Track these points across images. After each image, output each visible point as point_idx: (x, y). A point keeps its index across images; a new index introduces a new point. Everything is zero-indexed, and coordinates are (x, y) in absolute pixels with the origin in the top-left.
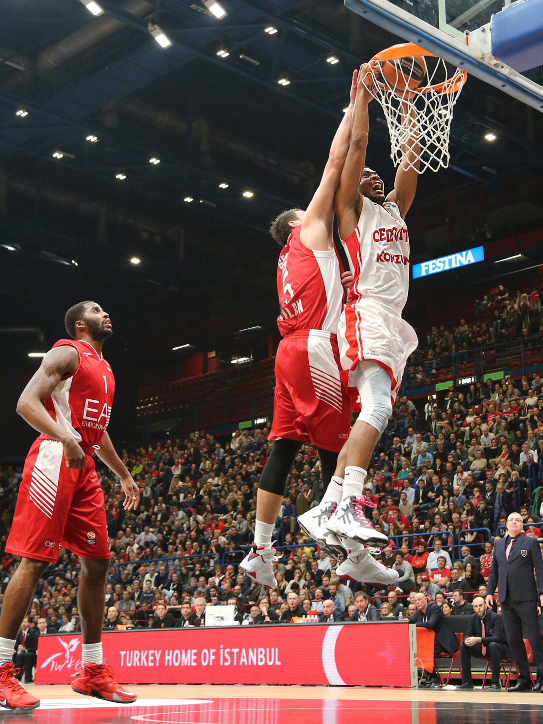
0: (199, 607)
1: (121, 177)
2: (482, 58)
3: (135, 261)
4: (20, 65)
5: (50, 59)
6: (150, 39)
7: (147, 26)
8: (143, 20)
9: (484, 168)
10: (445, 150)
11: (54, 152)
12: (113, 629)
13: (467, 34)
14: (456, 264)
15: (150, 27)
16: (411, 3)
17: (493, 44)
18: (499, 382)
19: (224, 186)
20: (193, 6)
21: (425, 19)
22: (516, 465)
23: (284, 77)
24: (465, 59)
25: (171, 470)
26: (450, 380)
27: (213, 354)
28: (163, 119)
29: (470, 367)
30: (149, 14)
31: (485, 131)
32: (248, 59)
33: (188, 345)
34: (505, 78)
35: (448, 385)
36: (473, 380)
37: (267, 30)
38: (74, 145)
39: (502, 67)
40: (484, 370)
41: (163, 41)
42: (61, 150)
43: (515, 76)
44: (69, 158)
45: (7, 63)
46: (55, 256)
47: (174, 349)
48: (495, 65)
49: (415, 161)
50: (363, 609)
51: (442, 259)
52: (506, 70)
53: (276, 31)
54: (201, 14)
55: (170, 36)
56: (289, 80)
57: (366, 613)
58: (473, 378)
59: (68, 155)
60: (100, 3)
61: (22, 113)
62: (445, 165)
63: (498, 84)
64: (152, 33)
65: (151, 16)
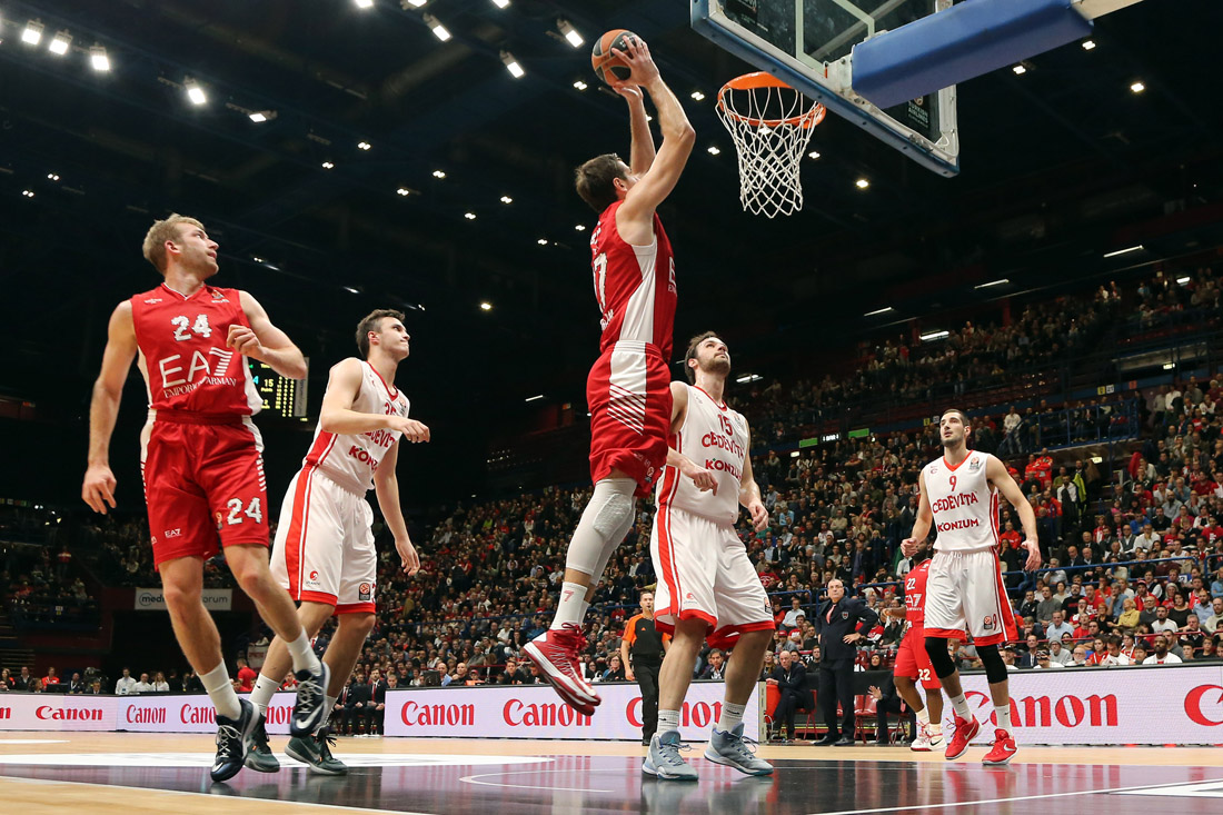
1: (470, 216)
2: (842, 92)
3: (486, 306)
4: (361, 92)
5: (394, 88)
6: (503, 68)
7: (498, 53)
8: (494, 47)
9: (855, 215)
10: (798, 192)
11: (398, 188)
12: (462, 684)
13: (826, 65)
15: (502, 55)
16: (765, 29)
17: (853, 78)
18: (864, 440)
20: (549, 33)
22: (877, 524)
24: (823, 93)
25: (523, 525)
26: (814, 436)
27: (568, 406)
28: (515, 154)
29: (835, 424)
30: (500, 40)
31: (858, 177)
33: (542, 396)
34: (866, 115)
35: (813, 442)
36: (837, 437)
38: (420, 182)
39: (863, 103)
40: (851, 426)
41: (515, 70)
42: (406, 187)
43: (877, 113)
44: (415, 195)
45: (349, 91)
46: (400, 299)
47: (527, 400)
48: (856, 101)
49: (766, 203)
50: (718, 665)
52: (867, 107)
54: (558, 42)
55: (523, 64)
58: (838, 435)
59: (414, 192)
60: (449, 27)
61: (364, 146)
62: (798, 205)
63: (858, 121)
64: (505, 61)
65: (503, 42)
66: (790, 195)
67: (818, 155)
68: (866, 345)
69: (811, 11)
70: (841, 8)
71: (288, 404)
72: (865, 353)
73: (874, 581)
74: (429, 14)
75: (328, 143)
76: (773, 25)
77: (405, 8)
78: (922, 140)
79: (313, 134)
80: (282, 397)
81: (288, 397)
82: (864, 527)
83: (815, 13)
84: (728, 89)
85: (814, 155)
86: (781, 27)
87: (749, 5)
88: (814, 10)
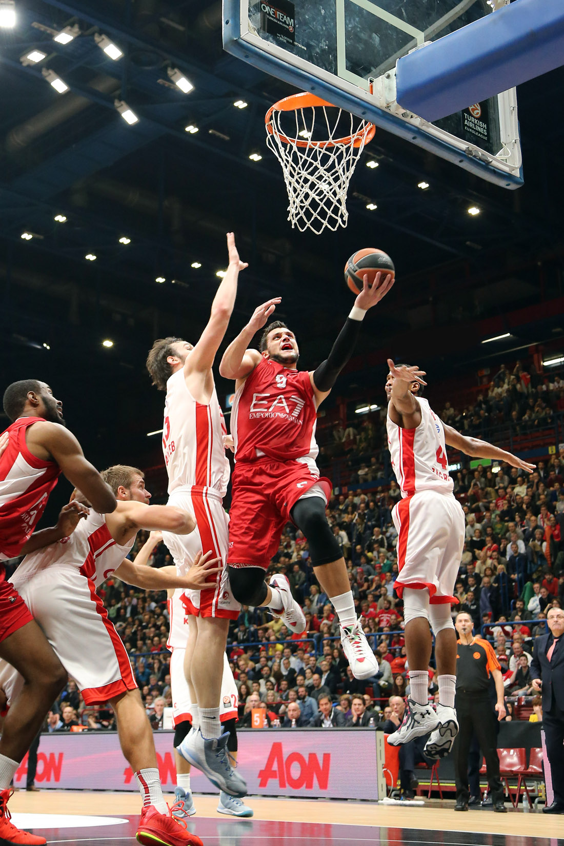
0: (159, 707)
1: (91, 257)
2: (388, 107)
3: (108, 344)
5: (18, 139)
6: (117, 116)
7: (113, 103)
8: (109, 97)
9: (468, 243)
11: (22, 233)
12: (69, 730)
13: (371, 81)
15: (117, 104)
16: (303, 47)
19: (196, 265)
20: (160, 81)
21: (320, 64)
22: (503, 559)
23: (254, 152)
24: (368, 108)
28: (133, 197)
30: (115, 91)
31: (468, 205)
32: (218, 134)
34: (415, 129)
36: (459, 467)
37: (236, 104)
38: (43, 226)
39: (412, 117)
41: (130, 117)
42: (29, 232)
43: (428, 127)
44: (39, 239)
46: (26, 339)
47: (149, 435)
48: (403, 115)
49: (312, 219)
50: (328, 712)
52: (417, 121)
53: (245, 105)
54: (169, 89)
55: (137, 112)
57: (332, 717)
58: (459, 465)
59: (37, 236)
60: (66, 80)
63: (408, 136)
64: (119, 110)
65: (118, 92)
67: (427, 185)
68: (486, 372)
69: (354, 27)
70: (387, 23)
72: (485, 380)
73: (502, 620)
74: (48, 69)
76: (312, 43)
77: (25, 64)
78: (480, 152)
82: (489, 561)
83: (358, 29)
84: (274, 111)
85: (423, 185)
86: (321, 45)
87: (286, 24)
88: (358, 27)
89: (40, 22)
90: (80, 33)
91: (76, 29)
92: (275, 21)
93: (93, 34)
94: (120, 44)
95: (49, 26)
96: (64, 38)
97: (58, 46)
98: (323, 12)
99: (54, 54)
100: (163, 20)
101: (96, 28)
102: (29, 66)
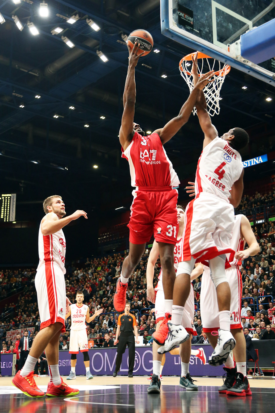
1: (87, 126)
2: (237, 58)
3: (96, 167)
4: (36, 73)
5: (50, 70)
6: (98, 58)
7: (96, 52)
8: (94, 49)
9: (266, 115)
11: (54, 115)
13: (229, 46)
14: (254, 163)
15: (98, 52)
16: (197, 31)
17: (242, 51)
20: (118, 41)
21: (205, 39)
23: (164, 74)
24: (228, 59)
25: (115, 268)
26: (252, 221)
28: (106, 97)
29: (262, 215)
30: (97, 46)
31: (266, 97)
32: (146, 66)
33: (123, 207)
34: (249, 67)
36: (263, 221)
37: (155, 51)
38: (64, 112)
39: (248, 62)
40: (269, 216)
41: (104, 58)
42: (57, 114)
43: (255, 66)
44: (61, 118)
45: (30, 73)
46: (57, 165)
47: (116, 209)
48: (244, 61)
50: (205, 337)
51: (246, 161)
52: (250, 64)
53: (159, 51)
54: (122, 45)
55: (107, 56)
56: (167, 75)
58: (263, 220)
59: (61, 116)
60: (73, 41)
61: (38, 97)
62: (218, 112)
63: (246, 71)
64: (99, 55)
65: (98, 47)
66: (214, 107)
67: (247, 88)
69: (220, 21)
70: (235, 18)
71: (6, 216)
74: (64, 36)
75: (22, 96)
76: (202, 29)
77: (53, 34)
79: (15, 93)
80: (4, 212)
81: (7, 212)
83: (222, 22)
84: (183, 61)
85: (244, 88)
86: (205, 30)
87: (190, 21)
88: (222, 20)
89: (60, 14)
90: (79, 19)
91: (77, 17)
92: (185, 19)
93: (85, 19)
94: (98, 23)
95: (64, 16)
96: (72, 21)
97: (69, 25)
98: (206, 14)
99: (67, 29)
100: (119, 11)
101: (87, 16)
102: (55, 35)
